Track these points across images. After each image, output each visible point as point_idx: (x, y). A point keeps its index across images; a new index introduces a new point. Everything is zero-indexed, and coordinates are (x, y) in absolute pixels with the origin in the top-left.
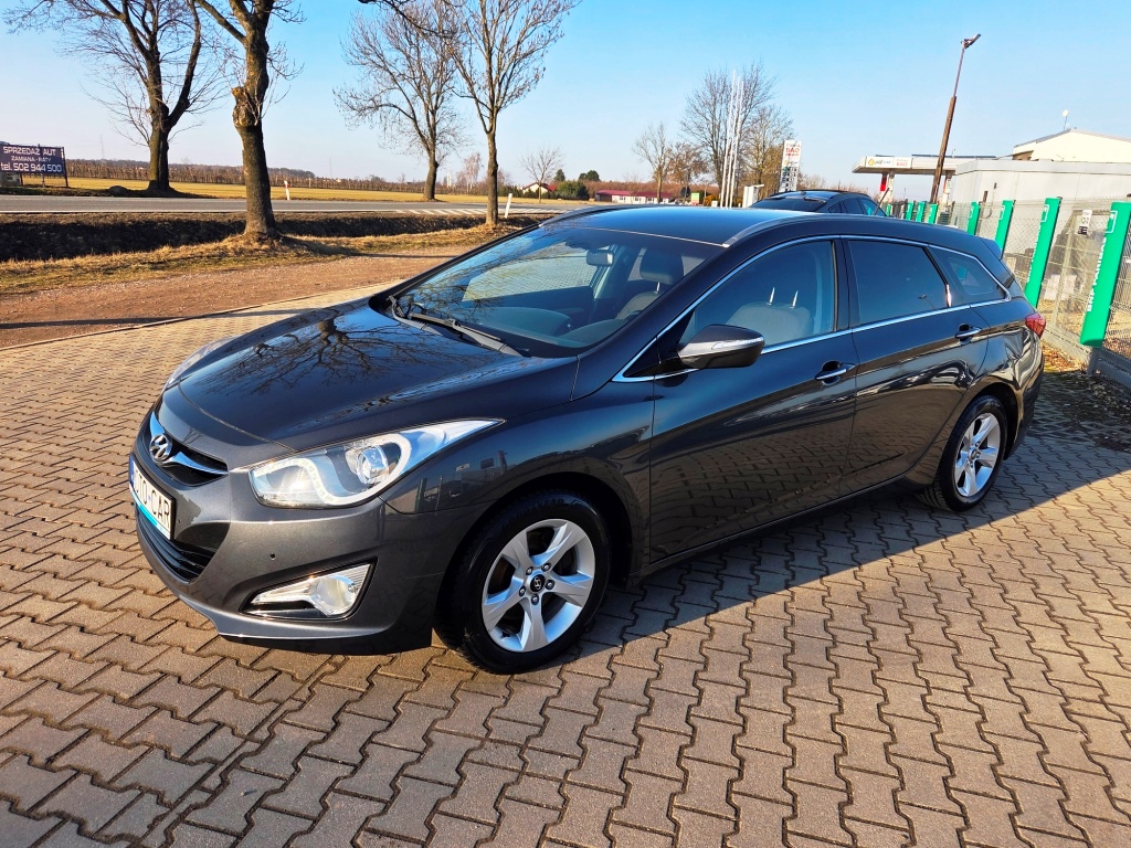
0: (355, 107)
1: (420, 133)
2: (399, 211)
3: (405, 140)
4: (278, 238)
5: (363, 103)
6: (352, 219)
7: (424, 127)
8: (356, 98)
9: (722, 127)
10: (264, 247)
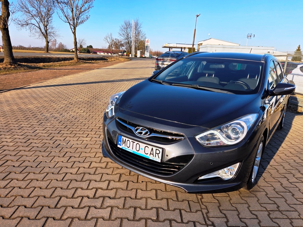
0: (20, 24)
1: (42, 32)
2: (44, 56)
3: (37, 34)
4: (16, 64)
5: (23, 23)
6: (31, 58)
7: (43, 31)
8: (20, 21)
10: (12, 67)
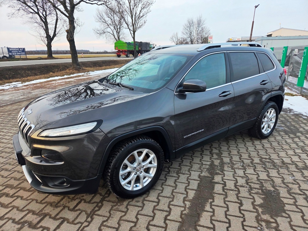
4: (80, 68)
5: (101, 32)
7: (116, 37)
9: (192, 33)
10: (77, 71)
